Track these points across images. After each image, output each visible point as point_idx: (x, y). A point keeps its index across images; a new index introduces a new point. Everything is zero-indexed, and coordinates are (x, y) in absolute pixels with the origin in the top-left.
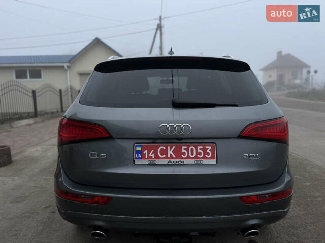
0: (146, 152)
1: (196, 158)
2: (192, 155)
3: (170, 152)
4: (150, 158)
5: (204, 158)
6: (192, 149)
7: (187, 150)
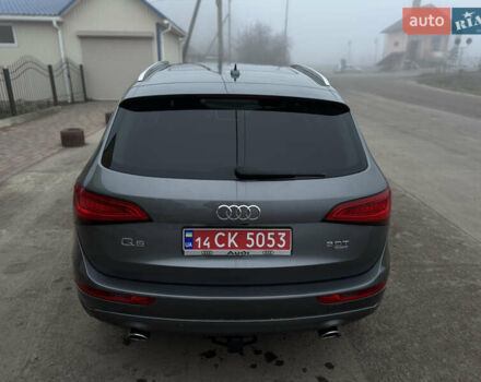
0: (199, 239)
1: (265, 247)
2: (260, 243)
3: (231, 240)
4: (203, 247)
5: (276, 247)
6: (260, 237)
7: (254, 237)
